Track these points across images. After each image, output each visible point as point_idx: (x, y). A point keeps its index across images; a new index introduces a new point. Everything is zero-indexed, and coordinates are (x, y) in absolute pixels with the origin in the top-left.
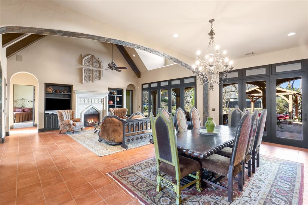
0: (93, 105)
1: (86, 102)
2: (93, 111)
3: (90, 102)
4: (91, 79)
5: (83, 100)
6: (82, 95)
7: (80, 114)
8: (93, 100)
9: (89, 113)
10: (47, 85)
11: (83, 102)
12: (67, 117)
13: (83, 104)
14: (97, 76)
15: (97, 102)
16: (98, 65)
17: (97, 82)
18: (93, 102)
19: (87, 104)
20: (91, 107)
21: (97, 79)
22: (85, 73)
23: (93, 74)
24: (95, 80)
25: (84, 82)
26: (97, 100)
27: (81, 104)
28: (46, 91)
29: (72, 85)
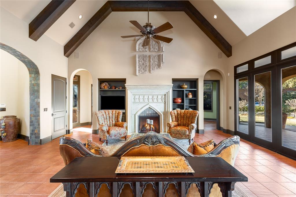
0: (150, 104)
1: (141, 100)
2: (150, 112)
3: (146, 100)
4: (147, 70)
5: (137, 97)
6: (135, 91)
7: (134, 116)
8: (150, 97)
9: (145, 115)
10: (101, 81)
11: (137, 101)
12: (111, 119)
13: (137, 103)
14: (156, 63)
15: (155, 101)
16: (157, 47)
17: (156, 72)
18: (151, 100)
19: (142, 103)
20: (147, 107)
21: (155, 67)
22: (139, 61)
23: (150, 61)
24: (153, 70)
25: (137, 73)
26: (155, 97)
27: (134, 103)
28: (100, 88)
29: (126, 79)
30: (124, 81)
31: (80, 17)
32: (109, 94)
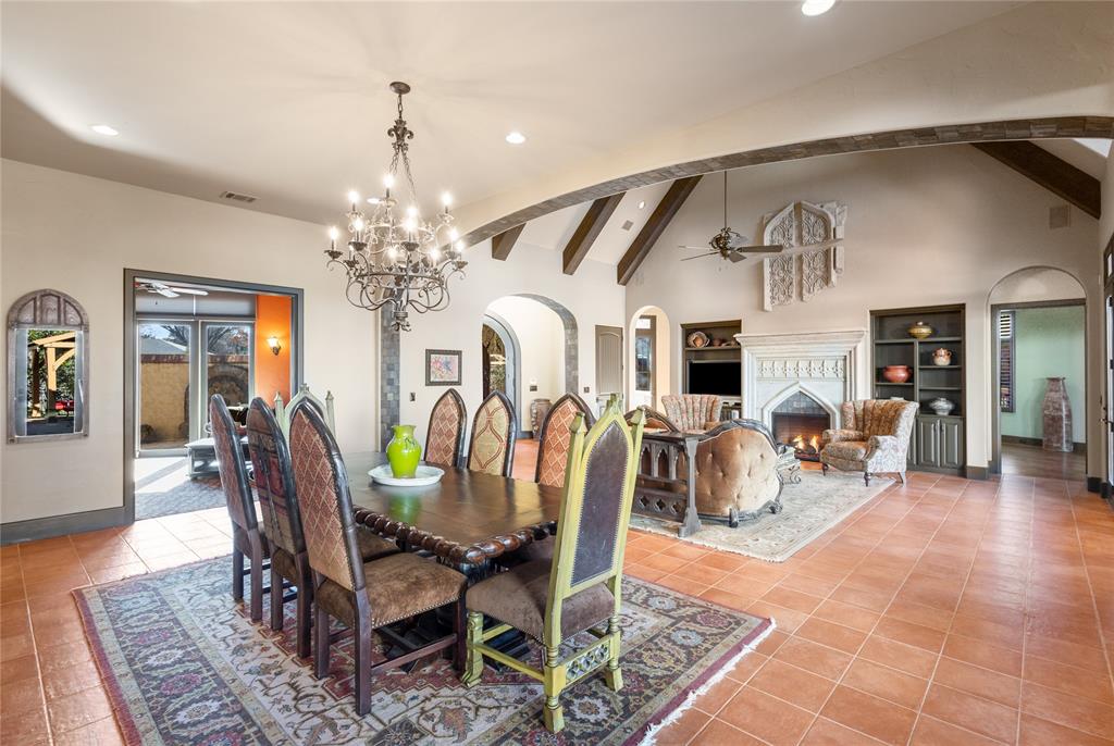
0: (801, 383)
1: (779, 373)
2: (803, 405)
3: (791, 373)
4: (794, 290)
5: (767, 365)
6: (760, 350)
7: (759, 411)
9: (790, 411)
10: (689, 330)
11: (767, 374)
13: (769, 379)
14: (818, 273)
15: (816, 374)
16: (821, 231)
17: (818, 297)
18: (803, 373)
19: (778, 379)
20: (795, 390)
21: (817, 285)
22: (772, 274)
23: (800, 269)
24: (809, 292)
25: (768, 305)
26: (816, 364)
27: (760, 379)
28: (686, 344)
29: (740, 321)
30: (736, 326)
31: (642, 205)
32: (710, 360)
